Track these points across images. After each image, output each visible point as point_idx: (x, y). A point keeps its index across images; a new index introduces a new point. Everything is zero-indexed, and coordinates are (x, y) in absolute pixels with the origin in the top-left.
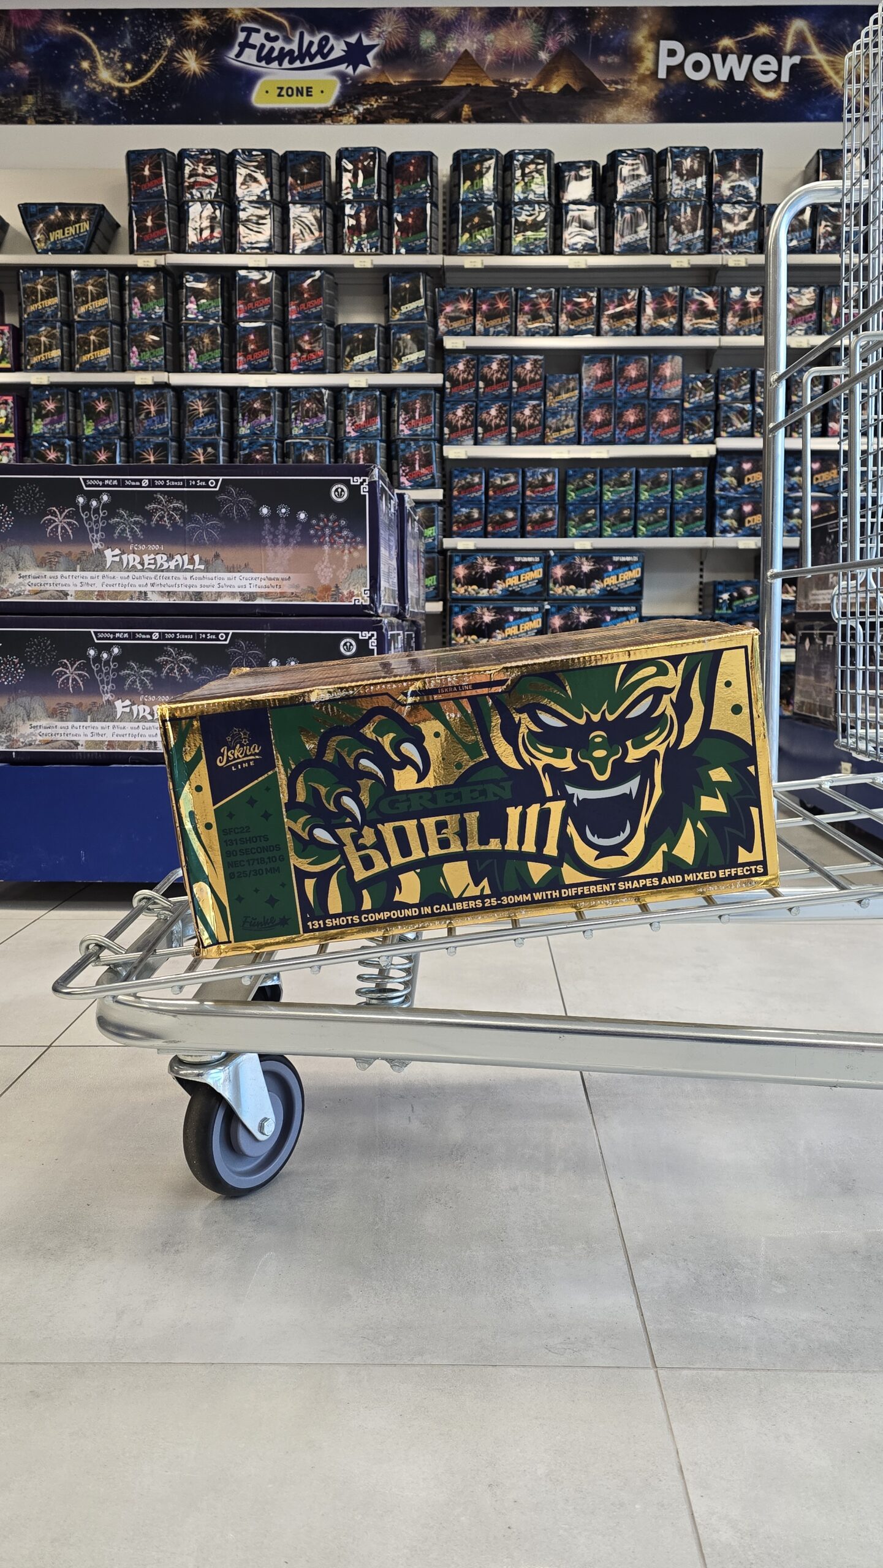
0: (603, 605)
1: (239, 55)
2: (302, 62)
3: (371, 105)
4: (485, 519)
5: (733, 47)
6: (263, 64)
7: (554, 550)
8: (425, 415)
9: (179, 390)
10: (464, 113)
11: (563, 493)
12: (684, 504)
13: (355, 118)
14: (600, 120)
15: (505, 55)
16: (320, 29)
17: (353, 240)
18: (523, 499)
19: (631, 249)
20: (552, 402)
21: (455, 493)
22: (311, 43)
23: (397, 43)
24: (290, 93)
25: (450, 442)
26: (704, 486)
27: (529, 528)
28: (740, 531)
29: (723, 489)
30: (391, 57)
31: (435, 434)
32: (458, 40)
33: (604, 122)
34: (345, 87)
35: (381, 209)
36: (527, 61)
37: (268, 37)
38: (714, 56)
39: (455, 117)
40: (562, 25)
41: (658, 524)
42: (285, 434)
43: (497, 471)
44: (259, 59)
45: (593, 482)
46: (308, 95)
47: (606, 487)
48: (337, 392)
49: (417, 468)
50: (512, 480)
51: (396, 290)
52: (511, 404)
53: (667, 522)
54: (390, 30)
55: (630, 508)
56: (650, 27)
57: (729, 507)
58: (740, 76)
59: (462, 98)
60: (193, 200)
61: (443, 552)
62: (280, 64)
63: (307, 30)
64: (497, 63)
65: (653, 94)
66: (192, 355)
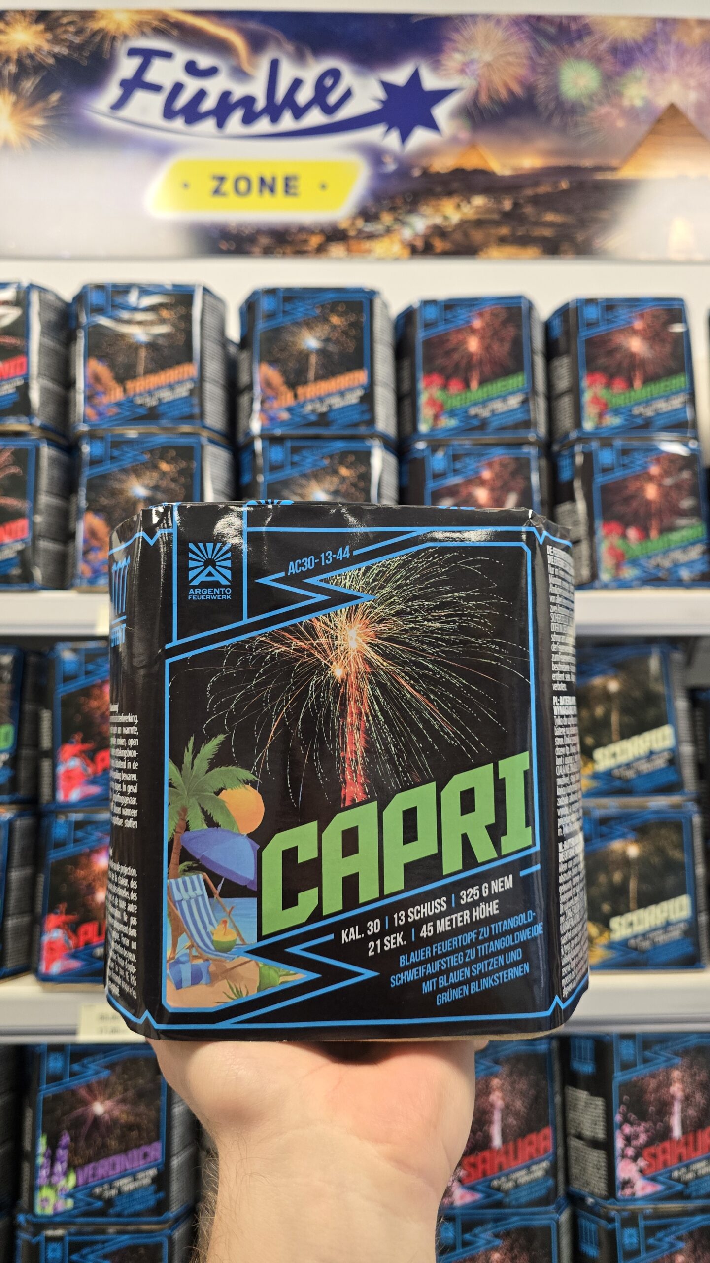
1: (119, 104)
6: (179, 123)
13: (405, 244)
16: (319, 54)
22: (297, 84)
23: (508, 87)
24: (243, 189)
32: (651, 82)
34: (379, 177)
37: (191, 68)
44: (169, 113)
46: (287, 194)
54: (488, 57)
62: (221, 124)
63: (288, 55)
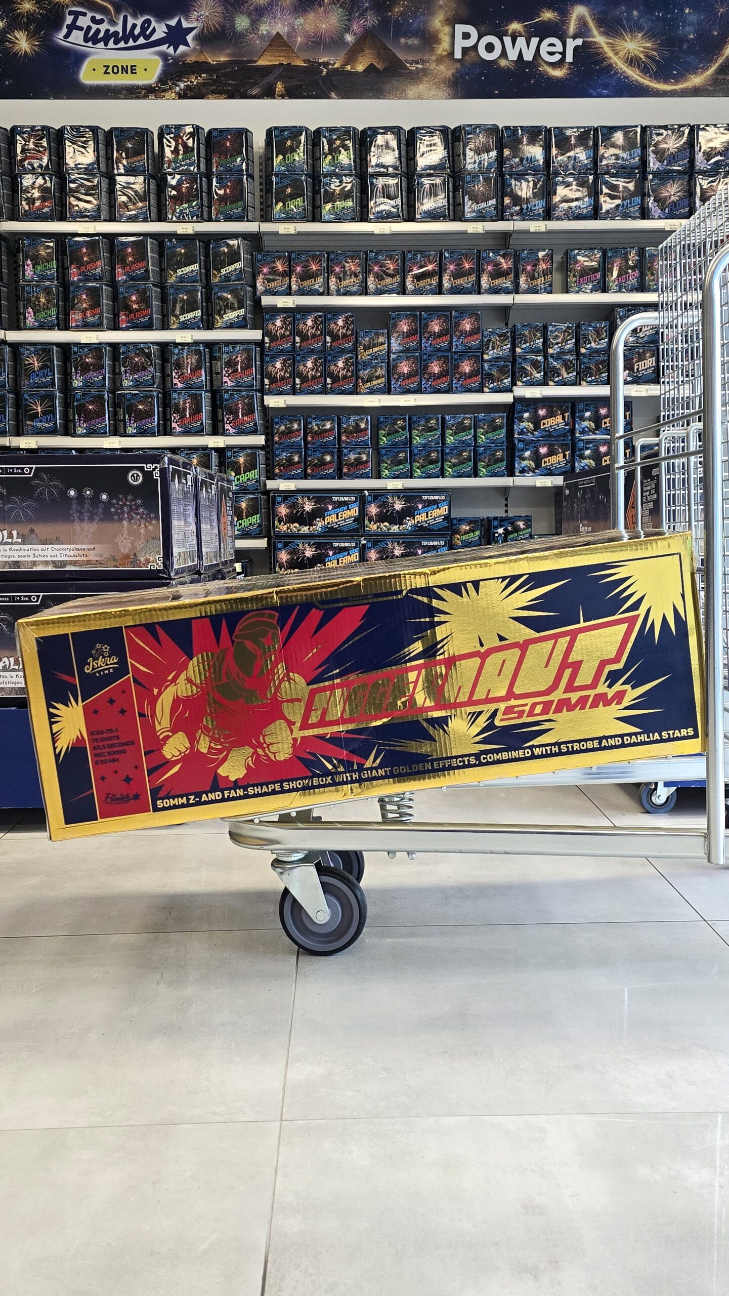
0: (415, 540)
1: (67, 36)
2: (126, 43)
3: (191, 82)
4: (305, 463)
5: (522, 31)
6: (90, 44)
7: (367, 490)
8: (247, 366)
9: (16, 347)
10: (277, 89)
11: (375, 438)
12: (487, 448)
13: (176, 94)
14: (403, 96)
15: (314, 37)
16: (142, 13)
17: (175, 209)
18: (339, 444)
19: (432, 216)
20: (364, 356)
21: (276, 439)
22: (134, 26)
23: (215, 27)
24: (115, 70)
25: (271, 393)
26: (504, 430)
27: (345, 470)
28: (537, 471)
29: (521, 433)
30: (207, 39)
31: (256, 384)
32: (270, 23)
33: (406, 98)
34: (166, 65)
35: (201, 180)
36: (334, 42)
37: (93, 20)
38: (504, 38)
39: (269, 93)
40: (366, 10)
41: (462, 466)
42: (116, 384)
43: (314, 419)
44: (86, 40)
45: (403, 428)
46: (132, 73)
47: (415, 432)
48: (164, 347)
49: (240, 417)
50: (328, 426)
51: (217, 254)
52: (326, 357)
53: (471, 463)
54: (207, 14)
55: (437, 451)
56: (446, 12)
57: (527, 450)
58: (528, 56)
59: (275, 76)
60: (26, 172)
61: (267, 492)
62: (106, 45)
63: (130, 13)
64: (307, 45)
65: (450, 73)
66: (29, 313)
